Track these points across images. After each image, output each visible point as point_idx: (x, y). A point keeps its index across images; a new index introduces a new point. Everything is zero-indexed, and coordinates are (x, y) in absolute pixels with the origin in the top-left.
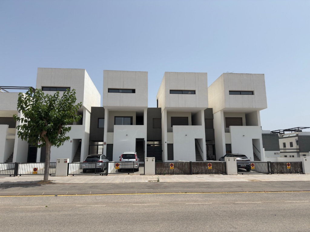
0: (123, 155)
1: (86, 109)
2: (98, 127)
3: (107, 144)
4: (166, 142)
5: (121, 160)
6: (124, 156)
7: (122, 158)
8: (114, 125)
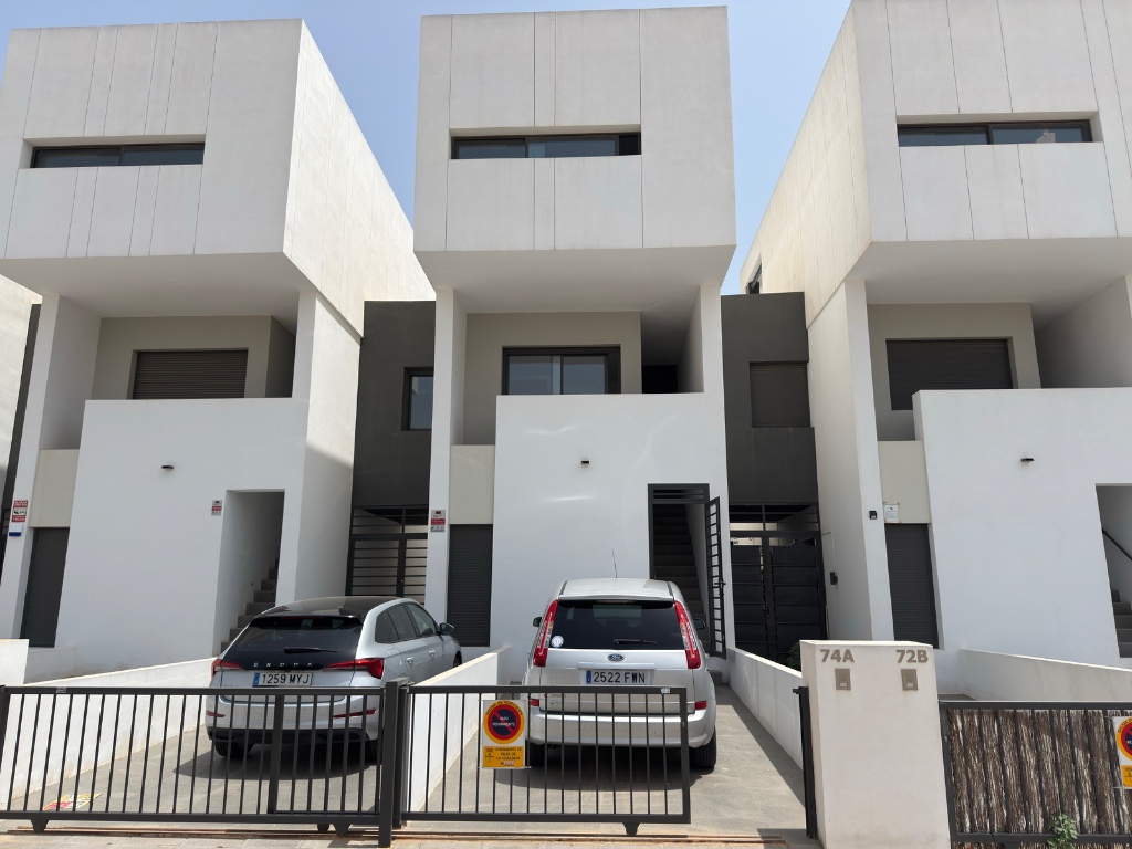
0: (564, 605)
1: (314, 292)
2: (406, 426)
3: (453, 528)
4: (873, 514)
5: (540, 659)
6: (571, 614)
7: (558, 640)
8: (502, 400)
